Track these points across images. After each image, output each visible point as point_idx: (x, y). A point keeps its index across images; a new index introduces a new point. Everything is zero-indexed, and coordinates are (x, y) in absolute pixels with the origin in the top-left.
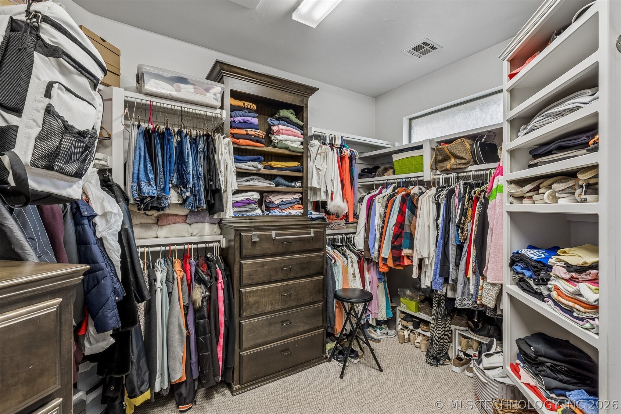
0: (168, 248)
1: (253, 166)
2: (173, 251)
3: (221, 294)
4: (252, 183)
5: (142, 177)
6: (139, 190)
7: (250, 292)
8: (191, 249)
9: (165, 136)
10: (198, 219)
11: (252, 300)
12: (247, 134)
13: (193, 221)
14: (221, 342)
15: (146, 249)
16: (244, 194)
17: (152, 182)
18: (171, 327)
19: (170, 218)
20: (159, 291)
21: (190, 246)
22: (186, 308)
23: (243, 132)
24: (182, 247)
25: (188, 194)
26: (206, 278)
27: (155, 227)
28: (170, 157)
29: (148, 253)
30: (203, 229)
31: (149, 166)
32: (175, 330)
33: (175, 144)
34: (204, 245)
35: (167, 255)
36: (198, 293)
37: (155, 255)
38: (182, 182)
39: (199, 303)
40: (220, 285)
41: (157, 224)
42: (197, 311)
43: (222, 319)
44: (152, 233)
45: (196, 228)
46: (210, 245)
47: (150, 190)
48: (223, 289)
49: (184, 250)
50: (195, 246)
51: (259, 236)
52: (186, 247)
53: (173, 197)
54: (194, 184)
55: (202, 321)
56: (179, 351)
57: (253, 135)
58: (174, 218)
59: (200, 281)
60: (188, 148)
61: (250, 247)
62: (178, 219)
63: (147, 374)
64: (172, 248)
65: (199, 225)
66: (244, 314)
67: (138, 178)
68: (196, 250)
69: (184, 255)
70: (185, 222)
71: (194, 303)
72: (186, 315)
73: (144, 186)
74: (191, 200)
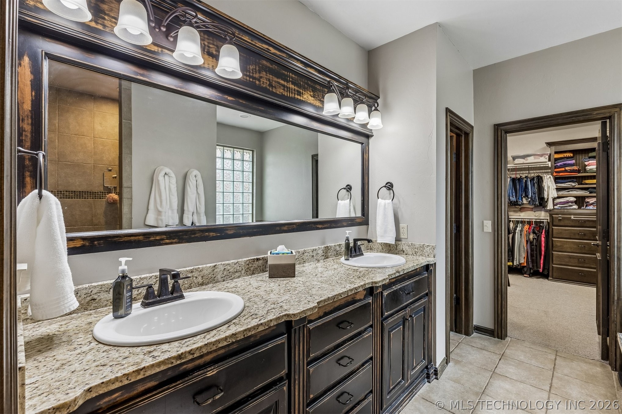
0: (523, 220)
1: (569, 185)
2: (525, 221)
3: (543, 239)
4: (571, 193)
5: (511, 195)
6: (509, 199)
7: (558, 241)
8: (533, 221)
9: (520, 180)
10: (538, 209)
11: (559, 244)
12: (566, 170)
13: (536, 210)
14: (542, 257)
15: (514, 219)
16: (565, 198)
17: (514, 197)
18: (521, 246)
19: (526, 209)
20: (517, 233)
21: (532, 220)
22: (527, 241)
23: (563, 169)
24: (529, 220)
25: (530, 200)
26: (537, 232)
27: (519, 212)
28: (522, 187)
29: (515, 221)
30: (541, 214)
31: (513, 191)
32: (522, 249)
33: (524, 182)
34: (539, 220)
35: (523, 222)
36: (533, 236)
37: (518, 222)
38: (526, 196)
39: (532, 239)
40: (542, 235)
41: (520, 211)
42: (531, 243)
43: (543, 249)
44: (518, 214)
45: (537, 213)
46: (542, 220)
47: (513, 199)
48: (544, 238)
50: (535, 220)
51: (562, 217)
52: (531, 220)
53: (525, 201)
54: (532, 196)
55: (533, 247)
56: (524, 255)
57: (569, 170)
58: (527, 209)
59: (534, 233)
60: (529, 183)
61: (557, 221)
62: (530, 209)
63: (511, 258)
64: (525, 220)
65: (539, 212)
66: (554, 249)
67: (509, 195)
68: (535, 222)
69: (530, 223)
70: (532, 211)
71: (530, 239)
72: (527, 244)
73: (511, 198)
74: (531, 201)
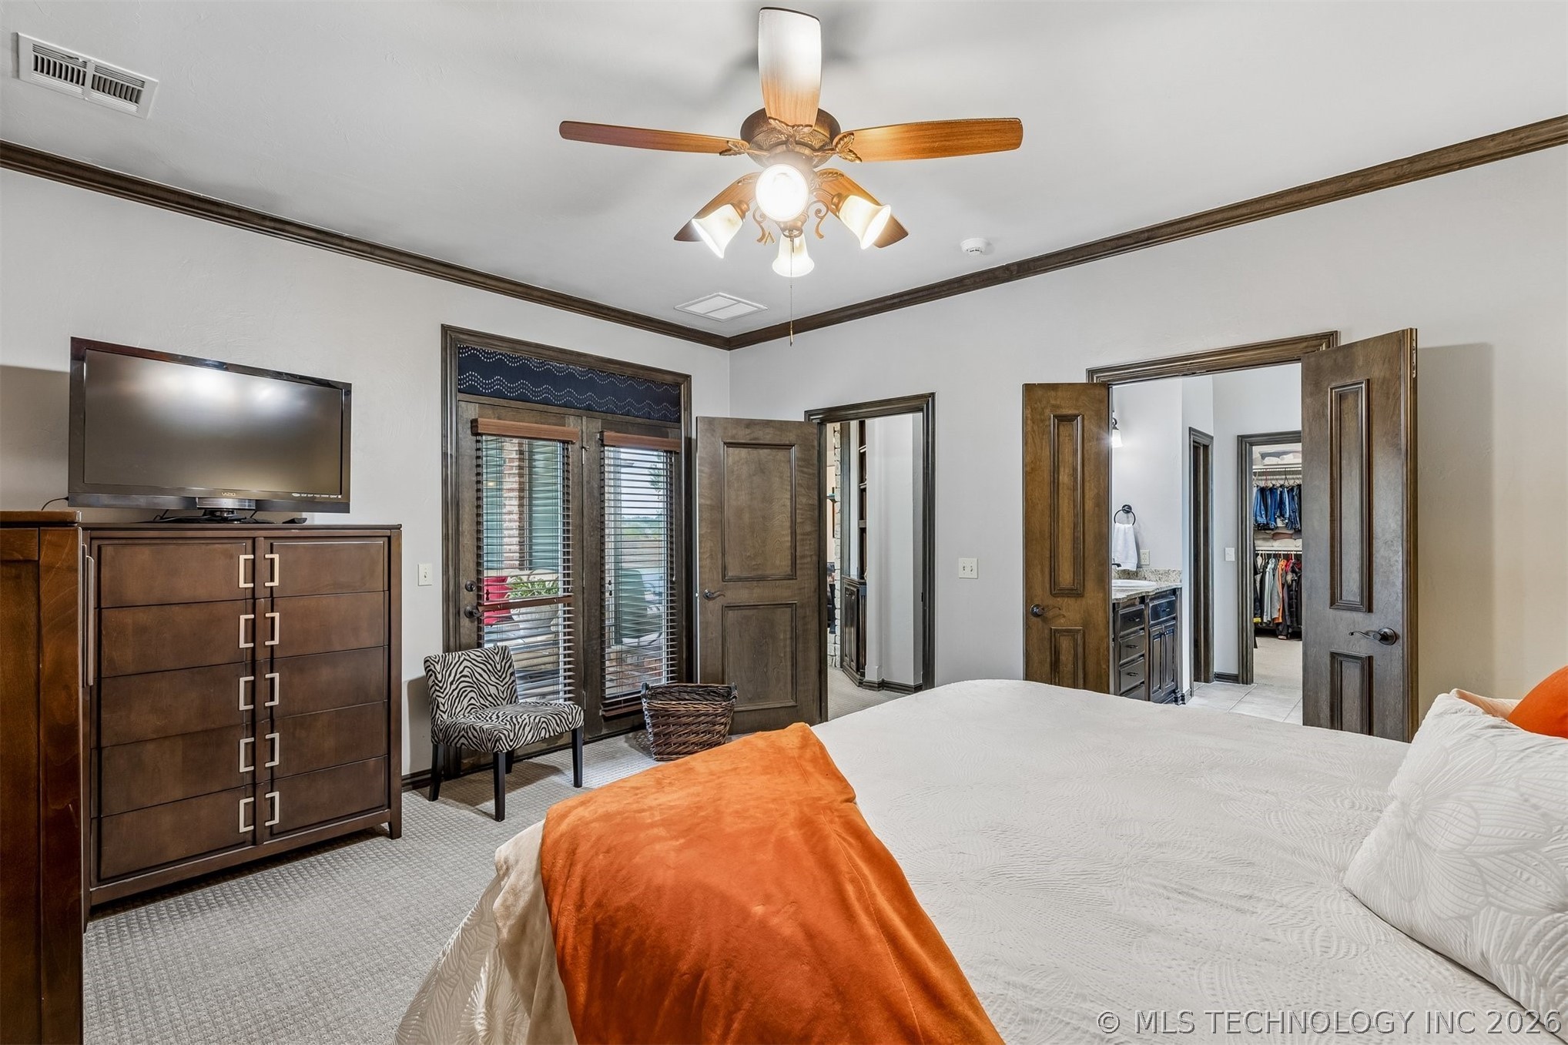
0: (1277, 552)
2: (1280, 554)
5: (1258, 513)
6: (1256, 520)
8: (1290, 554)
9: (1272, 490)
13: (1296, 537)
15: (1264, 552)
17: (1263, 516)
18: (1273, 592)
19: (1281, 535)
20: (1267, 573)
21: (1290, 552)
22: (1283, 585)
24: (1286, 552)
25: (1286, 521)
26: (1298, 570)
27: (1272, 541)
28: (1275, 501)
29: (1265, 554)
31: (1262, 507)
32: (1275, 597)
33: (1279, 493)
35: (1277, 556)
36: (1289, 577)
37: (1269, 556)
38: (1282, 515)
39: (1289, 581)
41: (1273, 538)
42: (1289, 587)
44: (1269, 543)
47: (1263, 520)
49: (1288, 555)
50: (1295, 553)
53: (1280, 523)
54: (1290, 515)
55: (1291, 593)
56: (1278, 606)
58: (1283, 535)
59: (1293, 571)
60: (1286, 495)
62: (1287, 536)
63: (1260, 611)
64: (1280, 552)
67: (1256, 515)
68: (1296, 555)
69: (1287, 557)
70: (1291, 538)
71: (1286, 581)
72: (1283, 588)
73: (1258, 518)
74: (1289, 524)
